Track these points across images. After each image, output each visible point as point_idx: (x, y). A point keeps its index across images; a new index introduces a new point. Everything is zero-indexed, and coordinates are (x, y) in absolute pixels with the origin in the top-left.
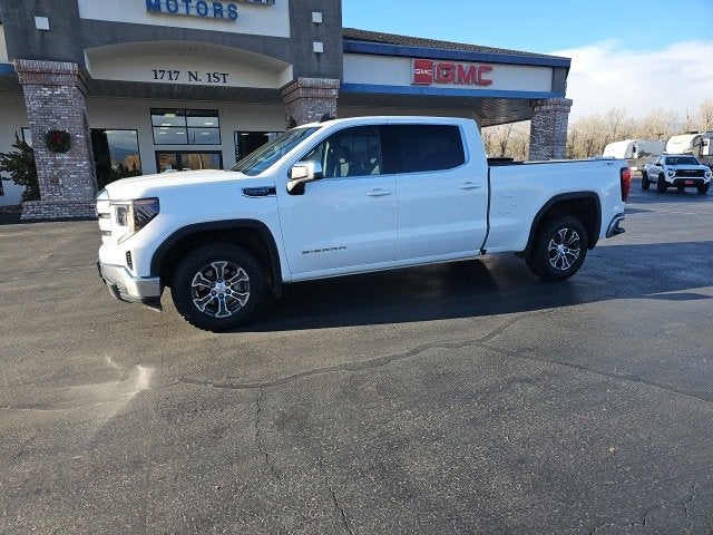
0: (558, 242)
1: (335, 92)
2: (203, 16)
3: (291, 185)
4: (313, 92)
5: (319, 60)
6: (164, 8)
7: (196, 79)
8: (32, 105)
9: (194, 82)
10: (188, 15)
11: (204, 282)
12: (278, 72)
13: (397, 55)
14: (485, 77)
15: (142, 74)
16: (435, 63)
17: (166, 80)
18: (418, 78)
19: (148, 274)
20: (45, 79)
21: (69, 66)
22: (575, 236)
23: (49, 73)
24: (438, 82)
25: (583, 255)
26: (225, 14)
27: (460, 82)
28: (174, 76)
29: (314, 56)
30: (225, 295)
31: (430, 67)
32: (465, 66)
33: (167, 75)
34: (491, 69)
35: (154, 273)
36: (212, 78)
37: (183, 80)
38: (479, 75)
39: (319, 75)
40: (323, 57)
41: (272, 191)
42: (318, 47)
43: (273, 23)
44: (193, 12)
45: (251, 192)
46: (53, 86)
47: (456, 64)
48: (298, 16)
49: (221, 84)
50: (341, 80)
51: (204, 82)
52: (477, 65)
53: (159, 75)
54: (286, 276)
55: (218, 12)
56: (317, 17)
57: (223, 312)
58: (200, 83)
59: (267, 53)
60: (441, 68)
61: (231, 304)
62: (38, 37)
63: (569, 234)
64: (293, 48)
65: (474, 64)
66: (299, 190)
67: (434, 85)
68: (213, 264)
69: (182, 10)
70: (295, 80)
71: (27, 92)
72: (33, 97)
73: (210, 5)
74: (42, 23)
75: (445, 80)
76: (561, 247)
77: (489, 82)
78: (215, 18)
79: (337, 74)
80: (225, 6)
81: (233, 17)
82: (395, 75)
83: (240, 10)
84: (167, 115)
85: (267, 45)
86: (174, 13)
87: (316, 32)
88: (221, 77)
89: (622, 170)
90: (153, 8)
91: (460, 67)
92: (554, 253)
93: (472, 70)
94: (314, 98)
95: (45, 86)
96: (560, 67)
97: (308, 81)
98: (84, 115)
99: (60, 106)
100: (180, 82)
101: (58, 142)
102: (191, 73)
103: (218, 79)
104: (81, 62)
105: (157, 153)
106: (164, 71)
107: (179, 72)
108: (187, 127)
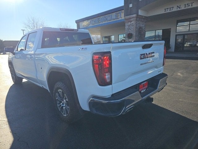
7: (180, 8)
9: (179, 9)
15: (161, 11)
17: (169, 11)
20: (129, 20)
21: (134, 15)
23: (130, 18)
28: (171, 10)
33: (169, 9)
36: (186, 6)
37: (175, 9)
46: (131, 22)
49: (190, 7)
51: (183, 8)
53: (166, 10)
58: (181, 9)
62: (129, 9)
71: (126, 24)
88: (190, 5)
95: (129, 22)
98: (140, 28)
99: (132, 26)
100: (173, 10)
101: (130, 36)
102: (178, 6)
103: (189, 5)
104: (137, 13)
105: (176, 35)
106: (168, 8)
107: (173, 7)
108: (190, 25)
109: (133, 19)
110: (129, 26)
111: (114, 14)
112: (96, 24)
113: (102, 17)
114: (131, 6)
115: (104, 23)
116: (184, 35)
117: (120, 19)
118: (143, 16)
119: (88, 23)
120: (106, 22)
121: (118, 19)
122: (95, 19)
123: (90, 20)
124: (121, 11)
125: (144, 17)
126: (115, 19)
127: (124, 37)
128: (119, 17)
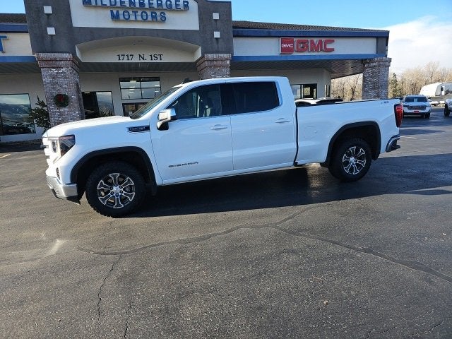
0: (350, 155)
1: (228, 62)
2: (145, 20)
3: (159, 125)
4: (215, 63)
5: (218, 43)
6: (121, 17)
7: (143, 59)
8: (46, 79)
9: (142, 61)
10: (136, 20)
11: (105, 186)
12: (193, 52)
13: (269, 36)
14: (329, 46)
15: (111, 58)
16: (295, 39)
17: (125, 61)
18: (284, 50)
19: (70, 182)
20: (53, 64)
21: (67, 56)
22: (362, 152)
23: (55, 60)
24: (297, 51)
25: (368, 164)
26: (159, 18)
27: (312, 51)
28: (130, 58)
29: (214, 40)
30: (120, 194)
31: (292, 42)
32: (316, 40)
33: (126, 57)
34: (333, 41)
35: (73, 181)
36: (153, 58)
37: (136, 60)
38: (325, 46)
39: (218, 52)
40: (220, 40)
41: (147, 128)
42: (217, 35)
43: (189, 21)
44: (139, 18)
45: (133, 130)
46: (58, 68)
47: (309, 39)
48: (204, 16)
49: (158, 61)
50: (232, 54)
51: (148, 60)
52: (323, 39)
53: (121, 58)
54: (159, 182)
55: (154, 17)
56: (216, 16)
57: (118, 205)
58: (145, 61)
59: (184, 40)
60: (299, 42)
61: (123, 200)
62: (49, 39)
63: (357, 151)
64: (201, 37)
65: (321, 39)
66: (164, 126)
67: (295, 54)
68: (110, 175)
69: (132, 18)
70: (203, 57)
71: (44, 72)
72: (47, 75)
73: (149, 13)
74: (51, 31)
75: (302, 50)
76: (352, 159)
77: (332, 50)
78: (152, 21)
79: (230, 50)
80: (158, 13)
81: (163, 20)
82: (269, 49)
83: (168, 15)
84: (132, 82)
85: (185, 35)
86: (127, 20)
87: (216, 25)
88: (159, 57)
89: (395, 106)
90: (115, 17)
91: (312, 41)
92: (347, 163)
93: (320, 42)
94: (215, 66)
95: (53, 68)
96: (382, 38)
97: (210, 56)
98: (77, 84)
99: (63, 79)
100: (133, 61)
101: (62, 101)
102: (140, 55)
103: (157, 58)
104: (74, 53)
105: (124, 105)
106: (124, 55)
107: (133, 55)
108: (141, 88)
109: (63, 63)
110: (54, 77)
118: (77, 60)
124: (3, 35)
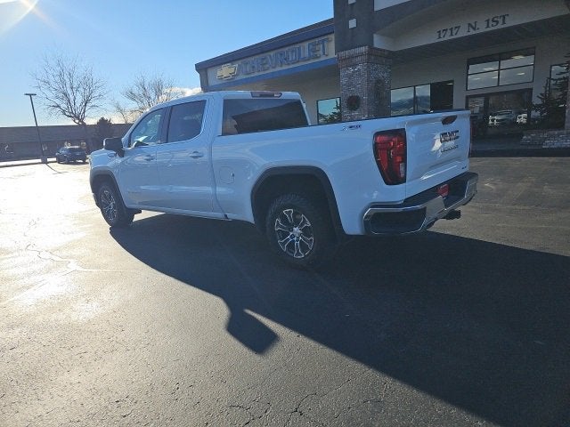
7: (474, 29)
8: (344, 81)
9: (472, 32)
15: (428, 38)
17: (448, 37)
20: (350, 62)
21: (363, 49)
23: (352, 57)
28: (454, 32)
33: (449, 32)
36: (491, 23)
37: (463, 32)
46: (354, 65)
49: (500, 26)
51: (482, 28)
53: (442, 34)
58: (477, 32)
62: (349, 34)
71: (342, 73)
72: (345, 73)
88: (501, 20)
95: (350, 66)
98: (379, 81)
99: (357, 78)
100: (459, 36)
101: (353, 103)
102: (470, 25)
103: (497, 22)
104: (370, 44)
105: (467, 97)
106: (446, 30)
107: (459, 27)
108: (499, 70)
109: (359, 59)
110: (350, 77)
111: (306, 44)
112: (257, 74)
113: (272, 54)
114: (352, 24)
115: (278, 69)
116: (487, 97)
117: (323, 58)
118: (384, 50)
119: (232, 70)
120: (285, 67)
121: (318, 57)
122: (253, 59)
123: (240, 62)
124: (326, 37)
125: (386, 53)
126: (309, 60)
127: (338, 108)
128: (321, 52)
